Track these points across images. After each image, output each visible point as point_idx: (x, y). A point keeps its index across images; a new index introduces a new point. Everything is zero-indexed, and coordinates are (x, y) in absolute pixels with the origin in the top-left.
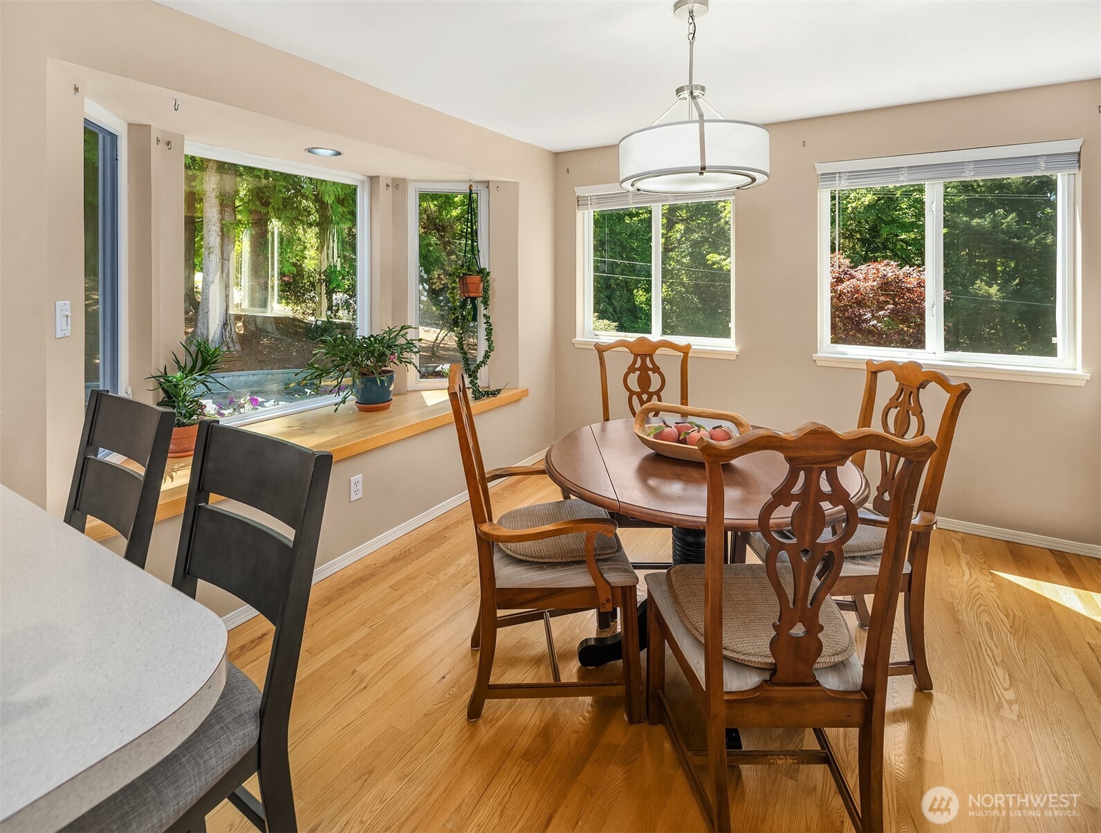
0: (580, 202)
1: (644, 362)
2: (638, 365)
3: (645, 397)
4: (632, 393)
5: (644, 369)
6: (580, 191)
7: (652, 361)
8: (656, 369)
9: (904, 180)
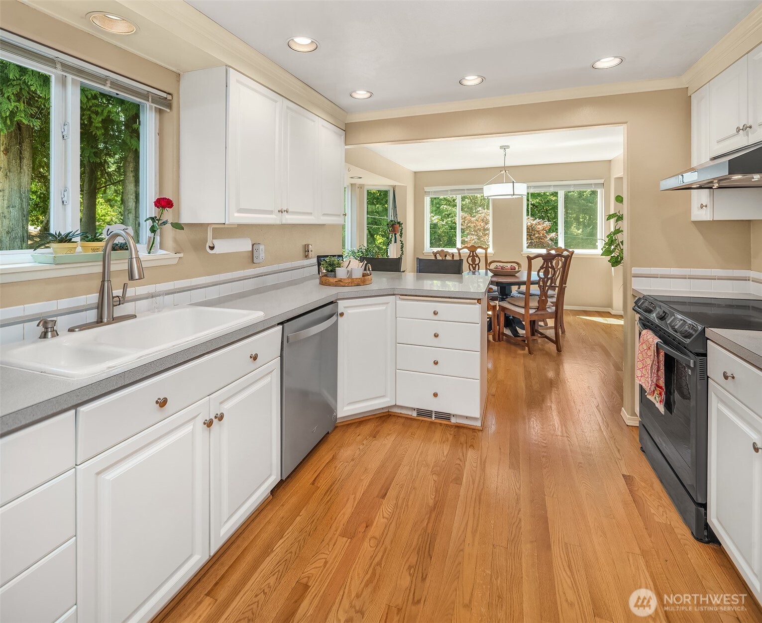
0: (427, 193)
1: (473, 254)
2: (471, 255)
3: (474, 265)
4: (470, 264)
5: (473, 256)
6: (427, 189)
7: (476, 253)
8: (477, 256)
9: (552, 190)
